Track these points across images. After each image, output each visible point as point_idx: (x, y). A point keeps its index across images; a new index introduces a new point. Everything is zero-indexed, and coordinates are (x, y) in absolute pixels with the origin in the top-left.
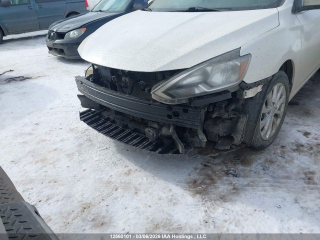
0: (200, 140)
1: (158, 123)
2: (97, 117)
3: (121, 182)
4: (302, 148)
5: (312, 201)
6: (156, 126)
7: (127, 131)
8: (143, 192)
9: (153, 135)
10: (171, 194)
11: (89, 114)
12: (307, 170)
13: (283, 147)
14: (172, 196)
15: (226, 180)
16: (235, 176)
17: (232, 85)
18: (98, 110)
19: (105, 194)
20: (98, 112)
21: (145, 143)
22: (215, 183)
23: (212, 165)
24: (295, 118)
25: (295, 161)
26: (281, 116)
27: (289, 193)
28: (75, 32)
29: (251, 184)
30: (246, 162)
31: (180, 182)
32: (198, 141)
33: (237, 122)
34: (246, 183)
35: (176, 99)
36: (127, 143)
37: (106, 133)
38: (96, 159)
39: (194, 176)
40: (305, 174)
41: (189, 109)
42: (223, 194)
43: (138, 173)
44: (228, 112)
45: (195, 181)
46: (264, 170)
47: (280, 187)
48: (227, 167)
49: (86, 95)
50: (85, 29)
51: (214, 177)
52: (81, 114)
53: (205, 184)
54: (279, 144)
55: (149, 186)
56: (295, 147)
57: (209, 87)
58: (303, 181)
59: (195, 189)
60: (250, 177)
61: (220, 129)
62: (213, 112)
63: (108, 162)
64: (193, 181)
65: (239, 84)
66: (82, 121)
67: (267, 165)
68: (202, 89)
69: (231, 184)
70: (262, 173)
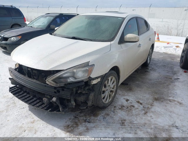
0: (72, 104)
1: (50, 96)
2: (20, 90)
3: (28, 127)
4: (123, 108)
5: (121, 134)
6: (49, 97)
7: (35, 99)
8: (39, 132)
9: (47, 101)
10: (54, 132)
11: (15, 88)
12: (123, 119)
13: (115, 107)
14: (55, 134)
15: (84, 125)
16: (89, 122)
17: (85, 78)
18: (20, 86)
19: (17, 134)
20: (20, 87)
21: (43, 106)
22: (78, 126)
23: (79, 117)
24: (124, 92)
25: (119, 114)
26: (115, 92)
27: (112, 130)
28: (14, 38)
29: (95, 126)
30: (95, 115)
31: (60, 126)
32: (71, 105)
33: (89, 95)
34: (93, 126)
35: (58, 84)
36: (33, 105)
37: (23, 100)
38: (16, 114)
39: (69, 123)
40: (122, 121)
41: (65, 89)
42: (81, 132)
43: (38, 122)
44: (85, 90)
45: (68, 126)
46: (103, 119)
47: (108, 128)
48: (86, 117)
49: (14, 78)
50: (21, 37)
51: (78, 123)
52: (10, 88)
53: (73, 127)
54: (113, 105)
55: (43, 129)
56: (120, 107)
57: (74, 79)
58: (120, 124)
59: (67, 130)
60: (96, 123)
61: (82, 99)
62: (78, 90)
63: (23, 116)
64: (67, 126)
65: (89, 78)
66: (10, 93)
67: (105, 116)
68: (71, 80)
69: (86, 126)
70: (102, 121)
